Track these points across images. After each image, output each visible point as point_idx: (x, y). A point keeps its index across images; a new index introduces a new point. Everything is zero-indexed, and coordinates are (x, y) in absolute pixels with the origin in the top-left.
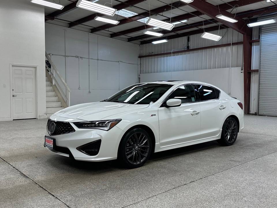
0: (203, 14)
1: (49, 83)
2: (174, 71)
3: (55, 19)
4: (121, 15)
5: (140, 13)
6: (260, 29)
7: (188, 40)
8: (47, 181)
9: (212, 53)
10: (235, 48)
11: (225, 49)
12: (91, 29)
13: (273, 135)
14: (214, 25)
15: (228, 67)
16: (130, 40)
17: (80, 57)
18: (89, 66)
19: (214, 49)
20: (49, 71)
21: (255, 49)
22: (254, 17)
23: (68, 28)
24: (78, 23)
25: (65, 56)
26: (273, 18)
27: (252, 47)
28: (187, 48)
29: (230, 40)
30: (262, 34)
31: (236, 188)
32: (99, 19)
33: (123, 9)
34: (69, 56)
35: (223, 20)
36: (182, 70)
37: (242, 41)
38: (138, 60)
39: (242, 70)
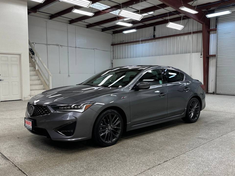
0: (168, 6)
1: (32, 68)
2: (142, 57)
3: (37, 12)
4: (95, 8)
5: (112, 6)
6: (217, 19)
7: (154, 30)
8: (26, 163)
9: (175, 41)
10: (195, 36)
11: (186, 37)
12: (70, 21)
13: (232, 113)
14: (177, 16)
15: (189, 52)
16: (104, 30)
17: (60, 45)
18: (68, 53)
19: (177, 37)
20: (32, 58)
21: (212, 37)
22: (212, 9)
23: (49, 20)
24: (57, 15)
25: (47, 44)
26: (228, 9)
27: (210, 35)
28: (153, 36)
29: (191, 29)
30: (219, 24)
31: (208, 167)
32: (76, 11)
33: (97, 3)
34: (50, 45)
35: (185, 11)
36: (149, 56)
37: (201, 30)
38: (111, 47)
39: (201, 55)
